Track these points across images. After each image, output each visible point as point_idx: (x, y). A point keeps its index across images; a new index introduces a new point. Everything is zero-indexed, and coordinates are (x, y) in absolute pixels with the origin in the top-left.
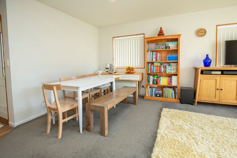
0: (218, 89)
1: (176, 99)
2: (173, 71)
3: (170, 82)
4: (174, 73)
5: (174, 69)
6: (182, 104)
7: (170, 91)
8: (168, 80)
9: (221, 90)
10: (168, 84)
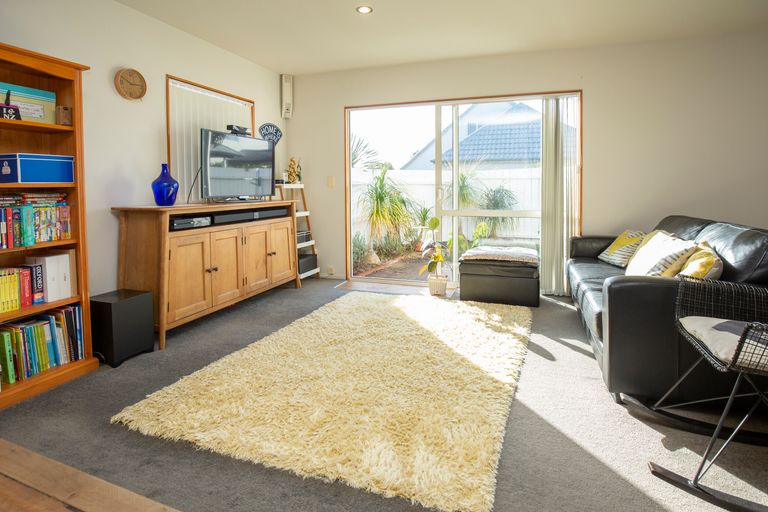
0: (209, 271)
1: (77, 358)
2: (43, 232)
3: (33, 292)
4: (51, 240)
5: (50, 224)
6: (114, 365)
7: (43, 336)
8: (21, 283)
9: (216, 269)
10: (23, 305)
